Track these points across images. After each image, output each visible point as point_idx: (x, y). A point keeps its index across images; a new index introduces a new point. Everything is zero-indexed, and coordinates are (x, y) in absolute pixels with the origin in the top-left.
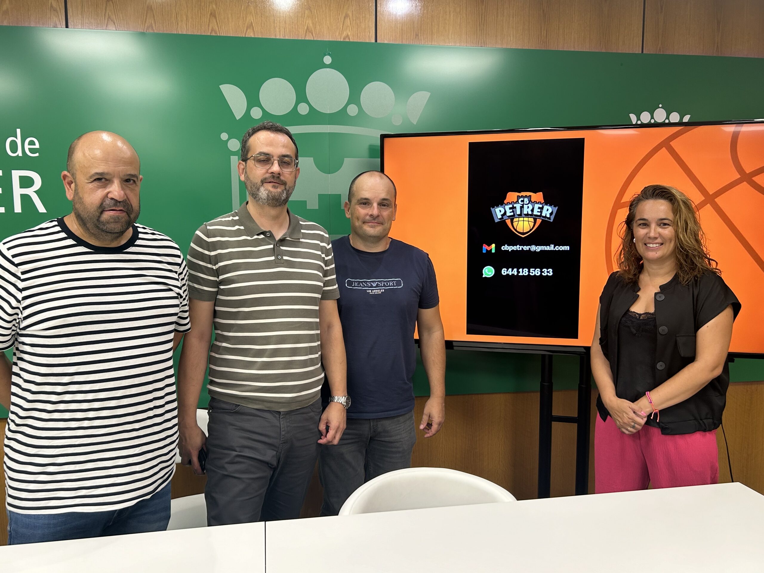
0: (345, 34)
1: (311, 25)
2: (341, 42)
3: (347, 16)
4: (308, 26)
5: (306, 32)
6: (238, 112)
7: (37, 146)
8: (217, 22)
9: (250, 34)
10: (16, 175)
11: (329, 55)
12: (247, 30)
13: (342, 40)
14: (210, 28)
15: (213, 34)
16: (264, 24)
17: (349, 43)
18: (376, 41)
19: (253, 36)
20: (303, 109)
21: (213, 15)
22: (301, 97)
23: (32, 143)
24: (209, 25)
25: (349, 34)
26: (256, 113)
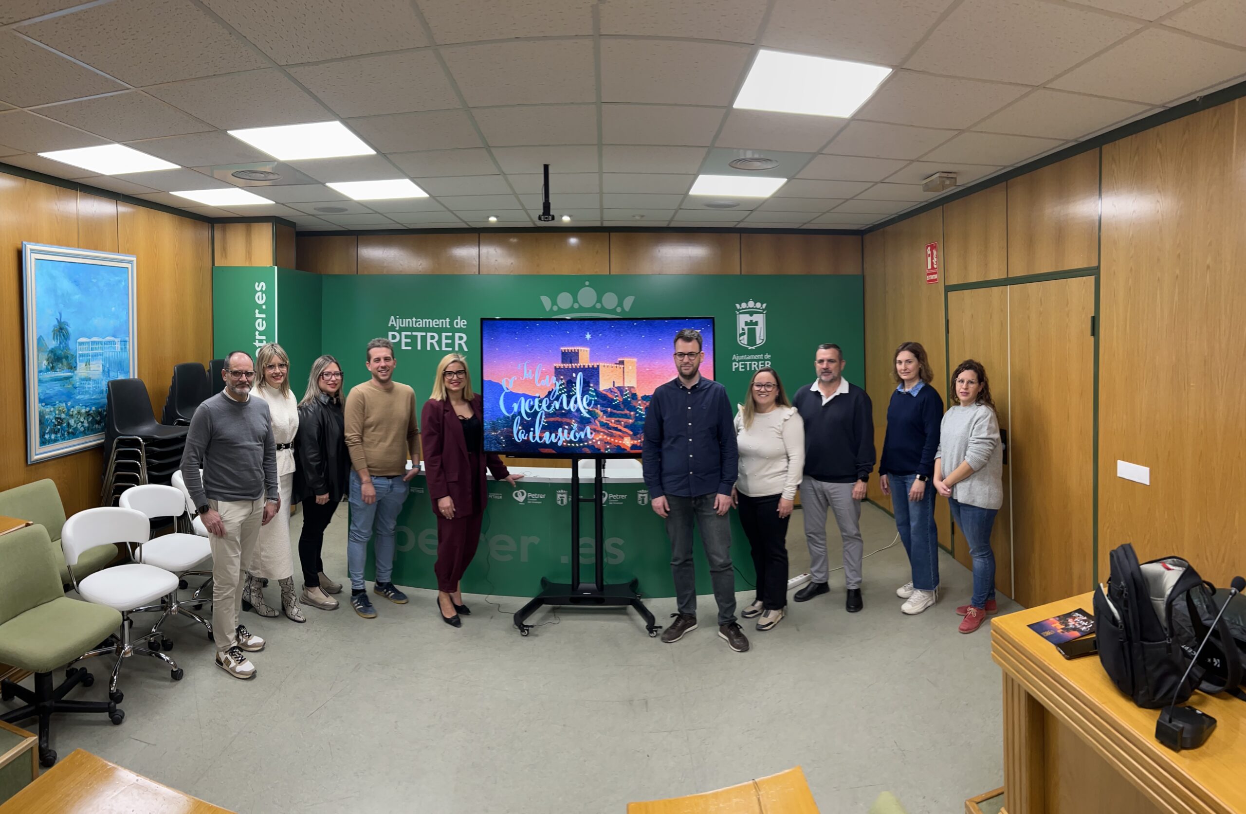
1: (580, 267)
3: (597, 263)
5: (577, 272)
6: (548, 308)
7: (465, 323)
9: (554, 273)
10: (457, 335)
11: (588, 281)
13: (594, 274)
20: (576, 306)
21: (538, 265)
22: (575, 300)
23: (464, 322)
26: (555, 308)
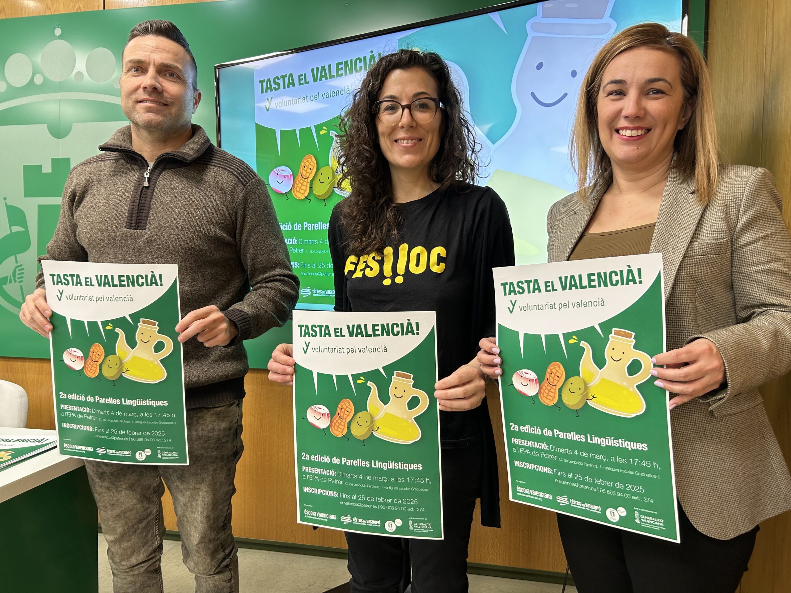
0: (77, 6)
2: (74, 13)
5: (46, 8)
11: (60, 27)
13: (75, 12)
17: (81, 13)
18: (104, 8)
20: (38, 80)
22: (36, 69)
25: (81, 4)
26: (3, 87)
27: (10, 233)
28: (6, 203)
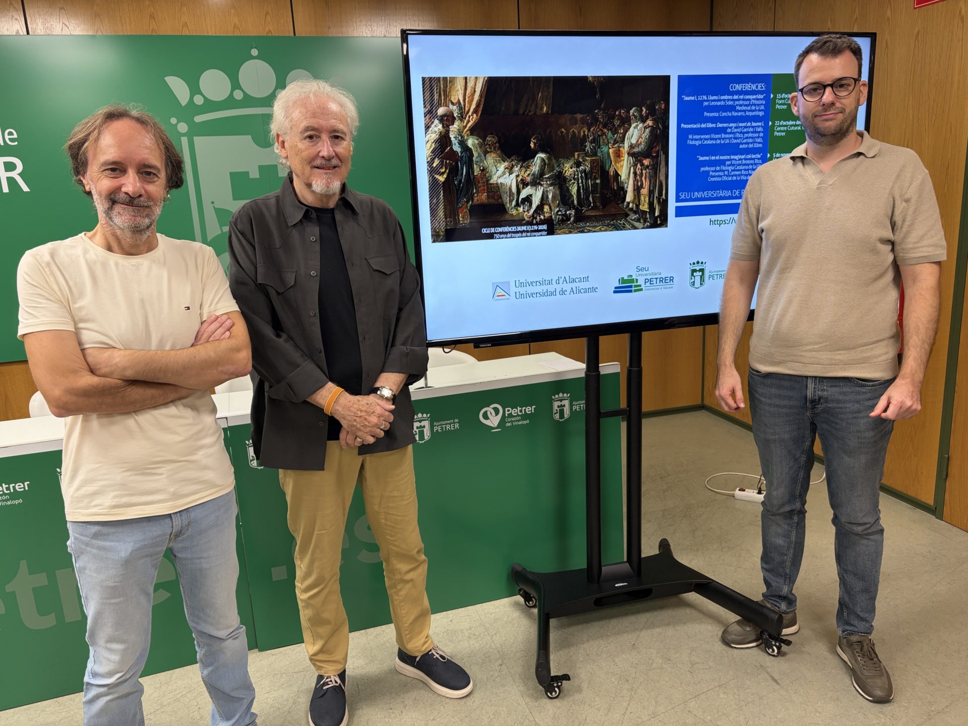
0: (267, 29)
1: (237, 21)
3: (267, 13)
4: (235, 24)
5: (234, 29)
6: (184, 101)
7: (15, 136)
8: (155, 22)
9: (186, 32)
11: (256, 48)
12: (182, 29)
13: (265, 35)
14: (151, 29)
15: (155, 34)
16: (197, 23)
17: (272, 37)
18: (295, 34)
19: (189, 34)
20: (238, 95)
21: (152, 17)
22: (236, 85)
24: (149, 26)
25: (271, 29)
26: (199, 100)
27: (220, 232)
28: (214, 207)
